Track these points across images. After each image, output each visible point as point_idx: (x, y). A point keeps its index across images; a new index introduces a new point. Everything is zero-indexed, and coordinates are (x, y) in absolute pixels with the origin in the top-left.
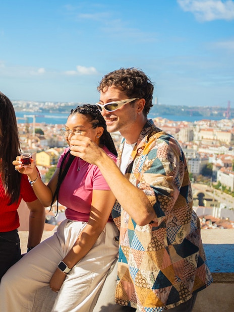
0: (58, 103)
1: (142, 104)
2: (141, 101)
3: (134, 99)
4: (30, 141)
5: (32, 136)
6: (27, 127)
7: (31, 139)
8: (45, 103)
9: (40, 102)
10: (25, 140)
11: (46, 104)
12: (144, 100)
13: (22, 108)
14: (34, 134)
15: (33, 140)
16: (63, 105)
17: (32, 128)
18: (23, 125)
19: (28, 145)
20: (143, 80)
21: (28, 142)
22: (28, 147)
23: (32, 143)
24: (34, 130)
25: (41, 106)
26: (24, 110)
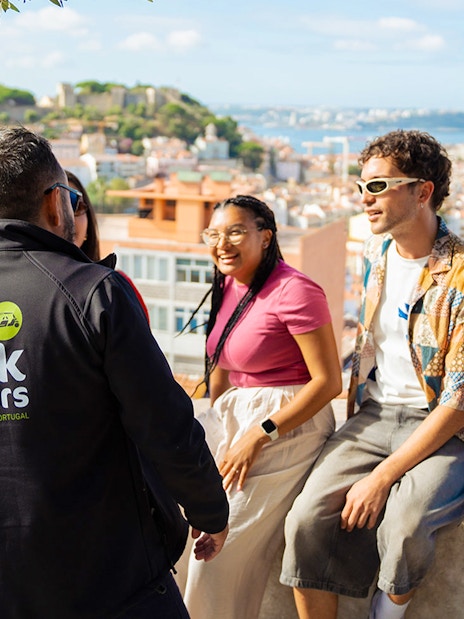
0: (394, 110)
1: (428, 190)
2: (427, 184)
3: (415, 180)
4: (337, 192)
5: (340, 180)
6: (332, 163)
7: (340, 187)
8: (367, 111)
9: (358, 111)
10: (326, 190)
11: (371, 112)
12: (431, 183)
13: (320, 123)
14: (345, 176)
15: (344, 190)
16: (406, 114)
17: (341, 163)
18: (322, 157)
19: (332, 200)
20: (432, 149)
21: (332, 194)
22: (332, 205)
23: (342, 194)
24: (345, 168)
25: (361, 117)
26: (326, 126)
